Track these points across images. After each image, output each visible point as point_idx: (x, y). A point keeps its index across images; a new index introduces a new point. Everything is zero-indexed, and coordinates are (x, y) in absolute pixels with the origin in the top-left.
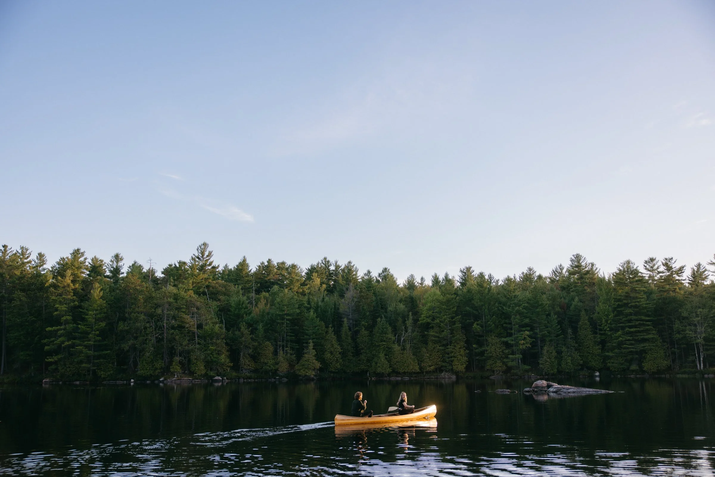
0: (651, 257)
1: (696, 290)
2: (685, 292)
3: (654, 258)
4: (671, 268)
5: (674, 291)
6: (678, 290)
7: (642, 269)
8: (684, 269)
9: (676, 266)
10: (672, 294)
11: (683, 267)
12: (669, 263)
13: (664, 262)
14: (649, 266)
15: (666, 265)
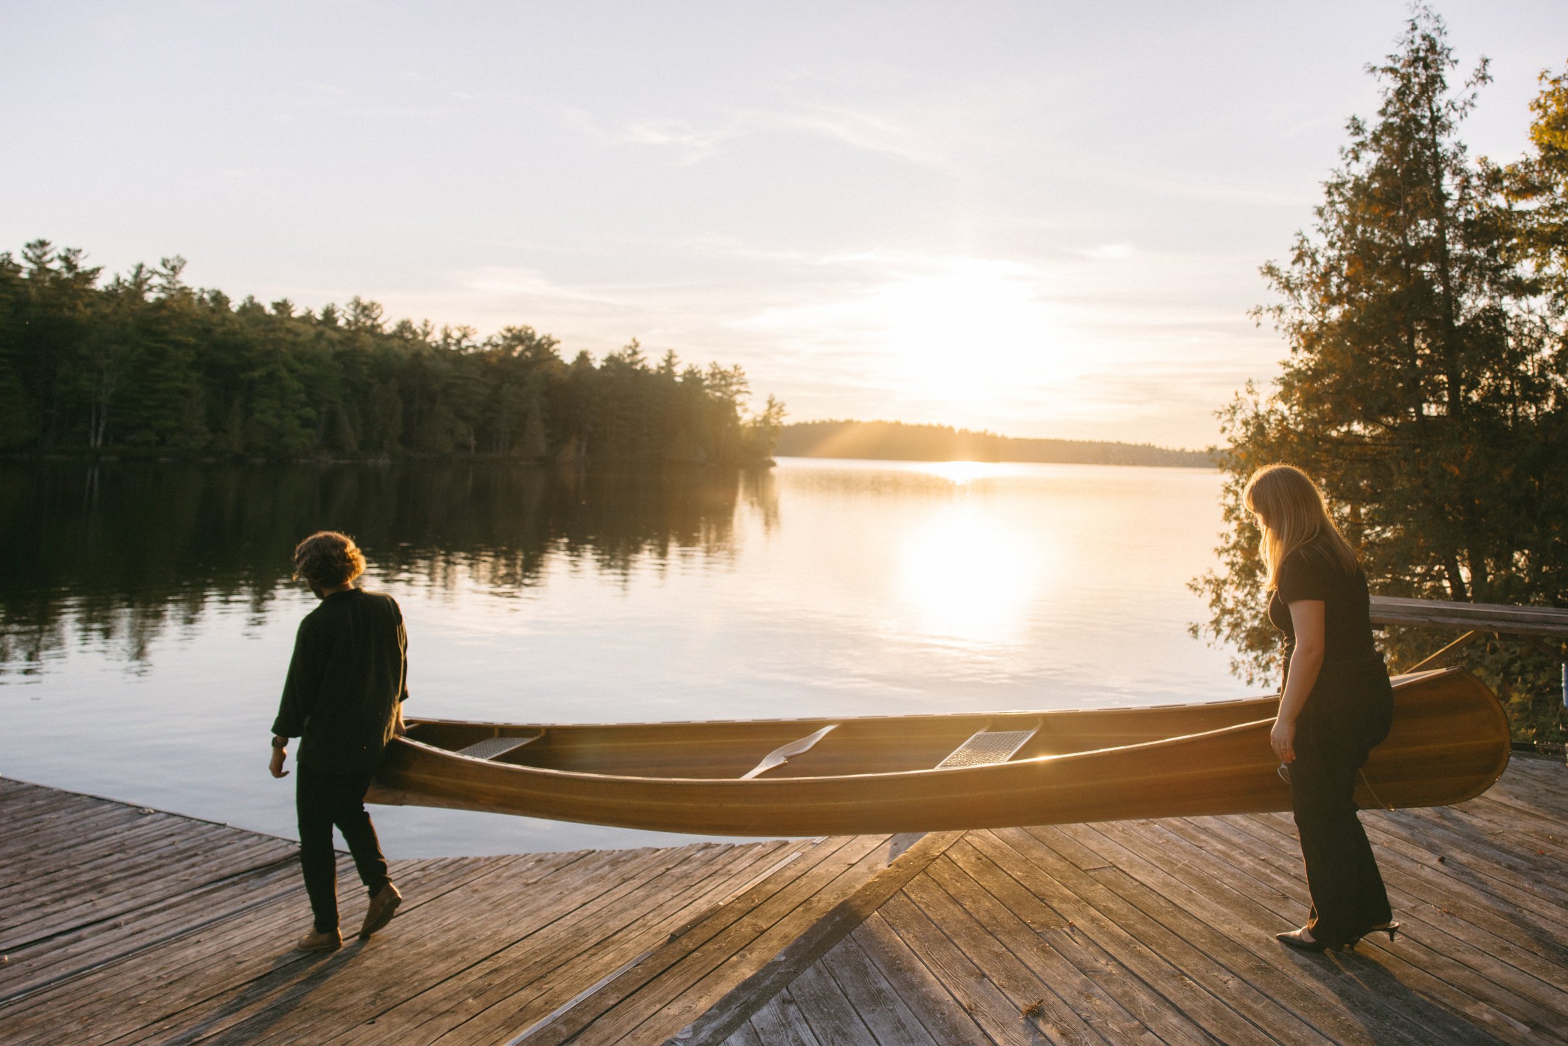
0: (42, 238)
1: (115, 312)
2: (94, 313)
3: (47, 241)
4: (75, 267)
5: (73, 308)
6: (81, 307)
7: (18, 259)
8: (101, 271)
9: (84, 265)
10: (67, 313)
11: (98, 270)
12: (72, 258)
13: (63, 254)
14: (34, 253)
15: (66, 259)
